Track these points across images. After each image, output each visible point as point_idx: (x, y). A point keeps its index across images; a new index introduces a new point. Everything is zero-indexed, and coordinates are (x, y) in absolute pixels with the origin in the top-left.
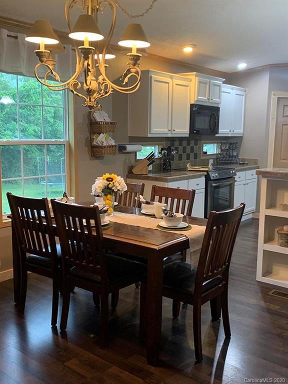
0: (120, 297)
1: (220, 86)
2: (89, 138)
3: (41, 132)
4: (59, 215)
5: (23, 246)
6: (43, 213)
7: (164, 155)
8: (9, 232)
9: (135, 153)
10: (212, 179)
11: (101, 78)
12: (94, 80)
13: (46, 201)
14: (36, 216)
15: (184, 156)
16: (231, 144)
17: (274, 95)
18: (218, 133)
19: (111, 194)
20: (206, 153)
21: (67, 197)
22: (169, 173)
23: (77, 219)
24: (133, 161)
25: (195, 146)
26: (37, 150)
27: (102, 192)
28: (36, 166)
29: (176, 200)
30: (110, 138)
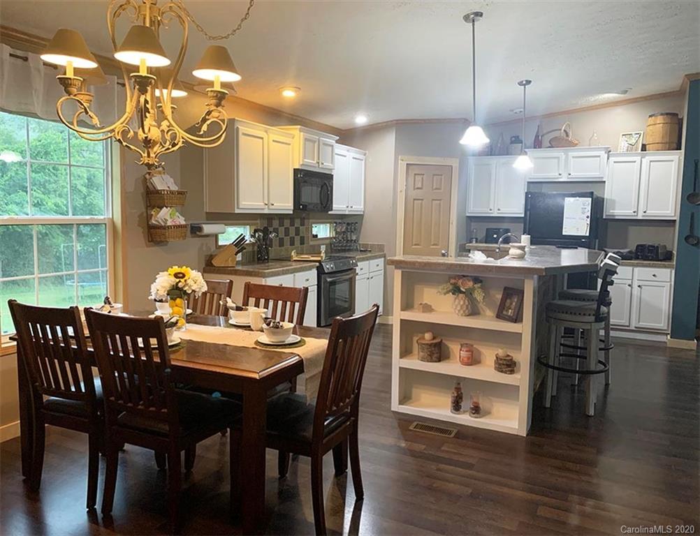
0: (198, 452)
1: (332, 146)
2: (145, 214)
3: (67, 208)
4: (99, 332)
5: (37, 384)
6: (70, 331)
7: (259, 239)
8: (13, 362)
9: (216, 236)
10: (326, 271)
11: (165, 124)
12: (154, 126)
13: (75, 312)
14: (60, 334)
15: (287, 240)
16: (349, 224)
17: (402, 160)
18: (332, 210)
19: (181, 298)
20: (317, 236)
21: (110, 304)
22: (267, 264)
23: (128, 338)
24: (213, 249)
25: (301, 228)
26: (61, 234)
27: (168, 294)
28: (59, 258)
29: (280, 303)
30: (177, 214)
